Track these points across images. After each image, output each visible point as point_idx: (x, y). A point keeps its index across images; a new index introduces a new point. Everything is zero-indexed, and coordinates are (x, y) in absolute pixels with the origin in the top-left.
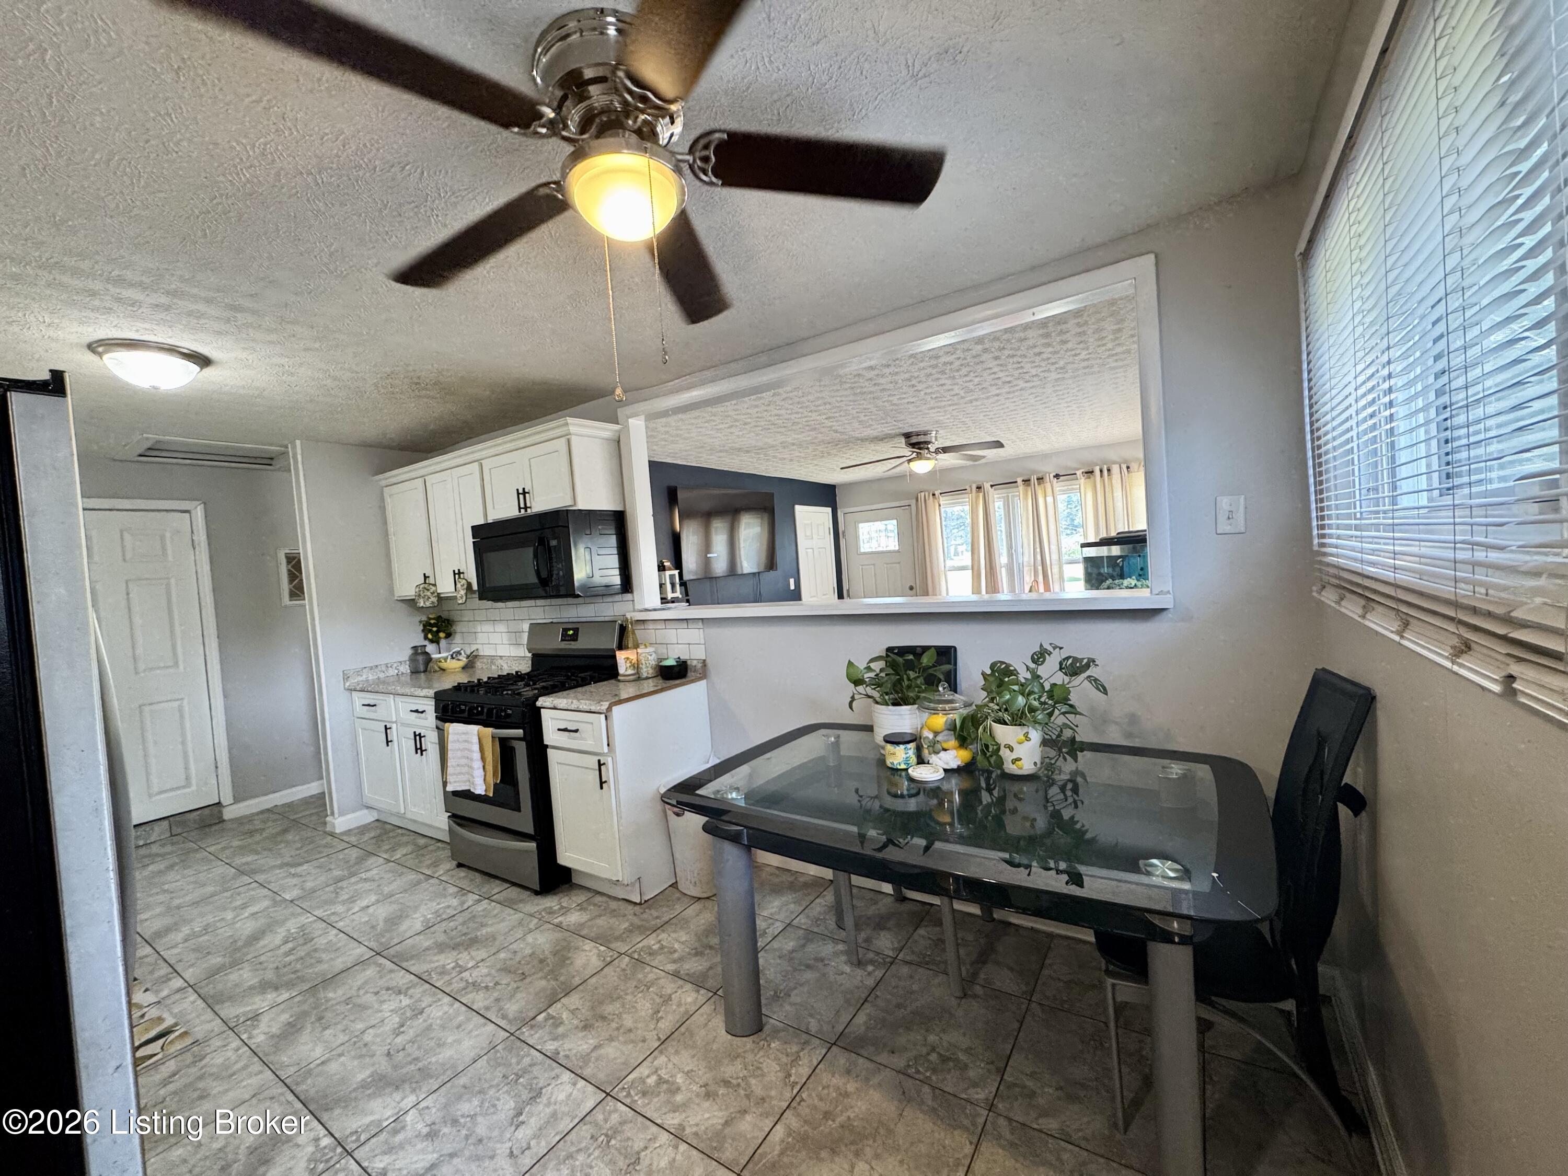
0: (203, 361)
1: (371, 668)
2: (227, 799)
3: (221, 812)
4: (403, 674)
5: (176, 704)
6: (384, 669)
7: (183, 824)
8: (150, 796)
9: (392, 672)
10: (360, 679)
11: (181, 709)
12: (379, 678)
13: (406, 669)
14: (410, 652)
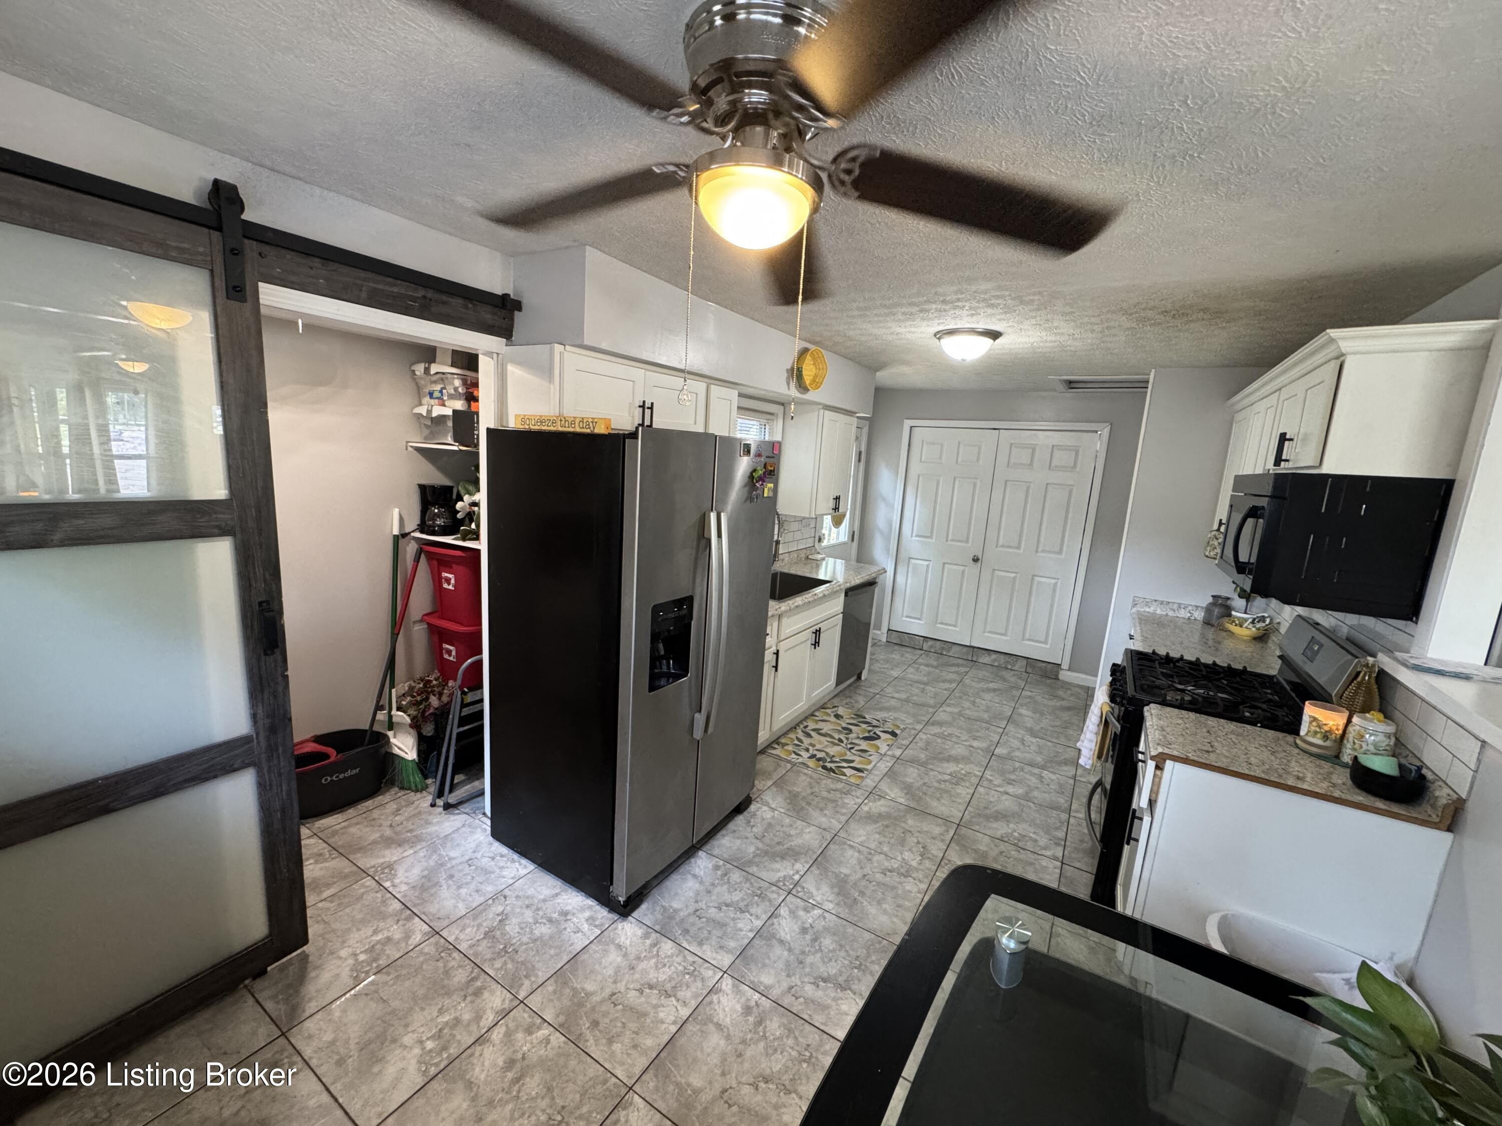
0: (995, 335)
1: (1162, 603)
2: (1065, 666)
3: (1058, 673)
4: (1195, 619)
5: (1053, 581)
6: (1175, 606)
7: (1033, 667)
8: (1023, 640)
9: (1183, 614)
10: (1148, 610)
11: (1055, 584)
12: (1167, 615)
13: (1199, 615)
14: (1210, 600)
